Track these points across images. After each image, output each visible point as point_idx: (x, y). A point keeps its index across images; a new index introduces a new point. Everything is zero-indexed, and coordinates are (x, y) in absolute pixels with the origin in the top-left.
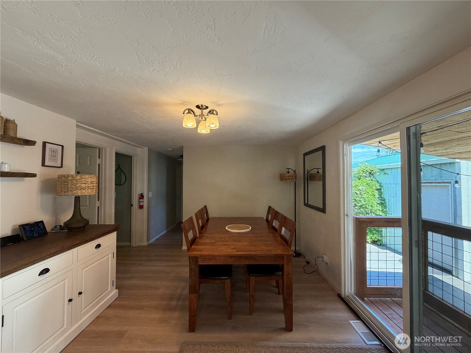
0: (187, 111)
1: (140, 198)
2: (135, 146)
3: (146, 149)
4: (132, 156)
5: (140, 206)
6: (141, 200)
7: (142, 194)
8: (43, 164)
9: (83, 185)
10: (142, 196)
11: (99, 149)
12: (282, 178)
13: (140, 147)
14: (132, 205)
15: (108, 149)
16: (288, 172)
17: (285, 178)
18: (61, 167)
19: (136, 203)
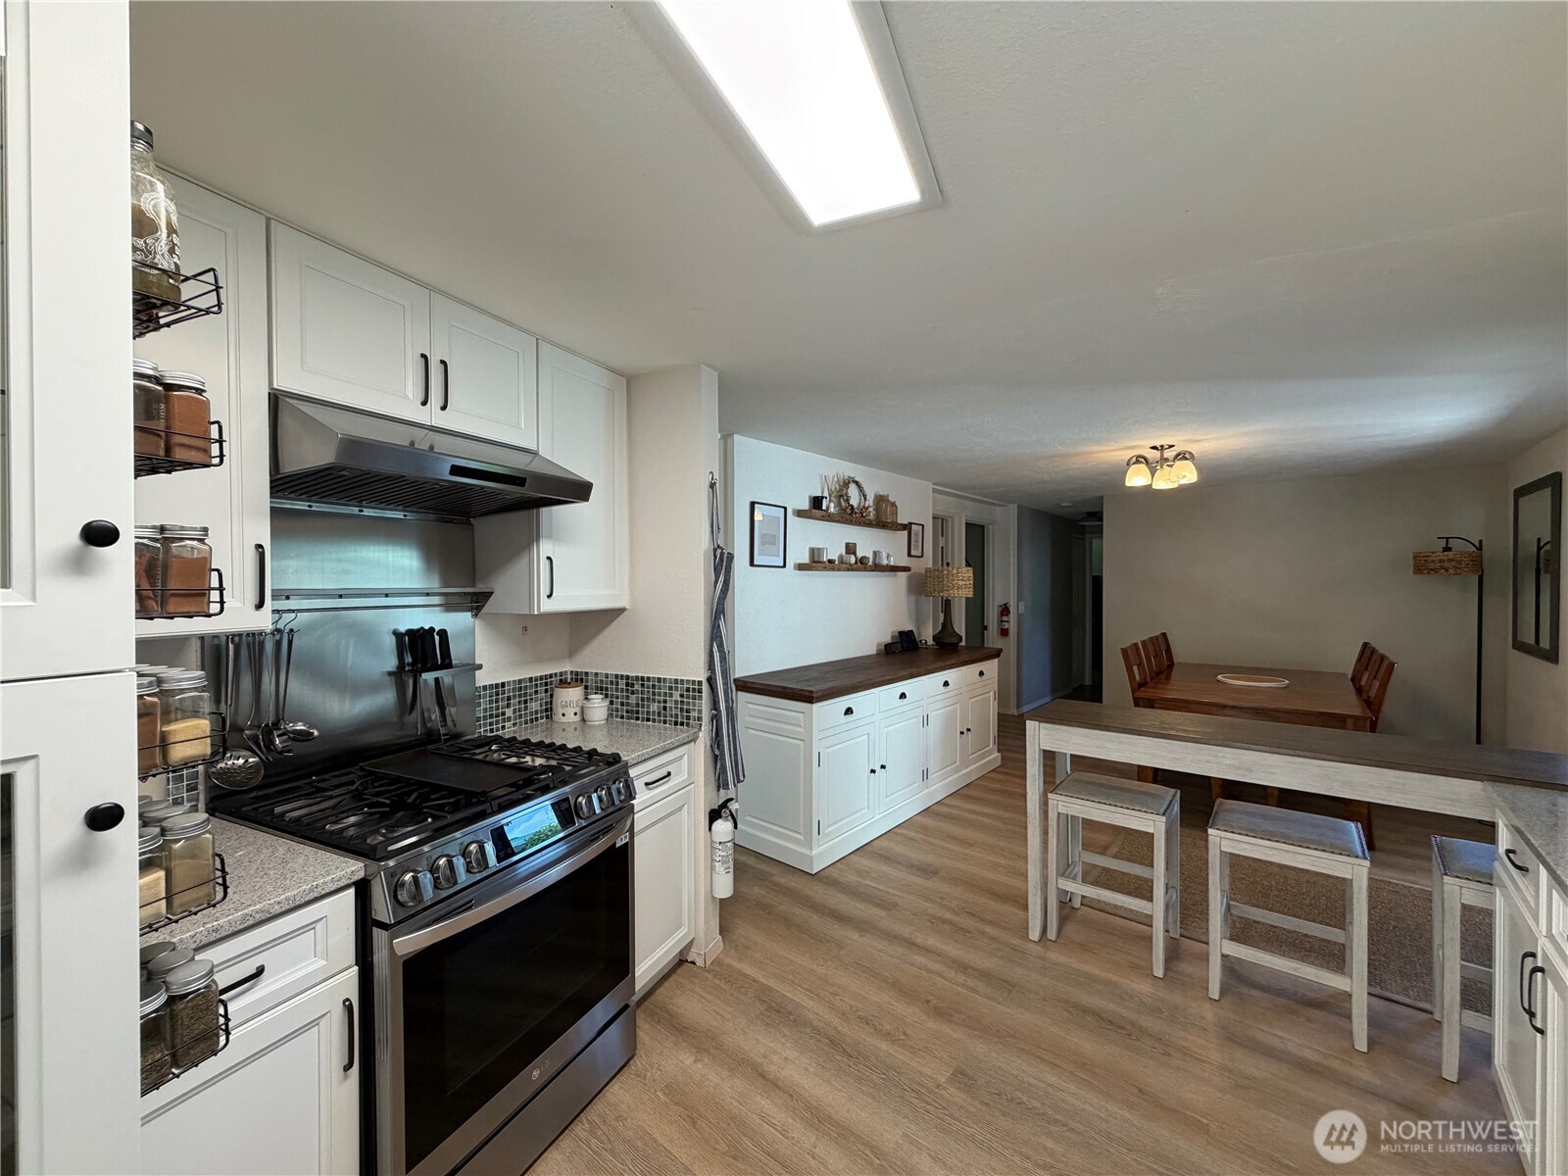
0: (1134, 459)
1: (1002, 614)
2: (992, 504)
3: (1013, 508)
4: (983, 526)
5: (1002, 629)
6: (1005, 618)
7: (1005, 604)
8: (909, 555)
9: (960, 583)
10: (1005, 610)
11: (943, 520)
12: (1423, 565)
13: (1002, 506)
14: (985, 628)
15: (956, 518)
16: (1447, 549)
17: (1431, 566)
18: (922, 556)
19: (993, 625)
